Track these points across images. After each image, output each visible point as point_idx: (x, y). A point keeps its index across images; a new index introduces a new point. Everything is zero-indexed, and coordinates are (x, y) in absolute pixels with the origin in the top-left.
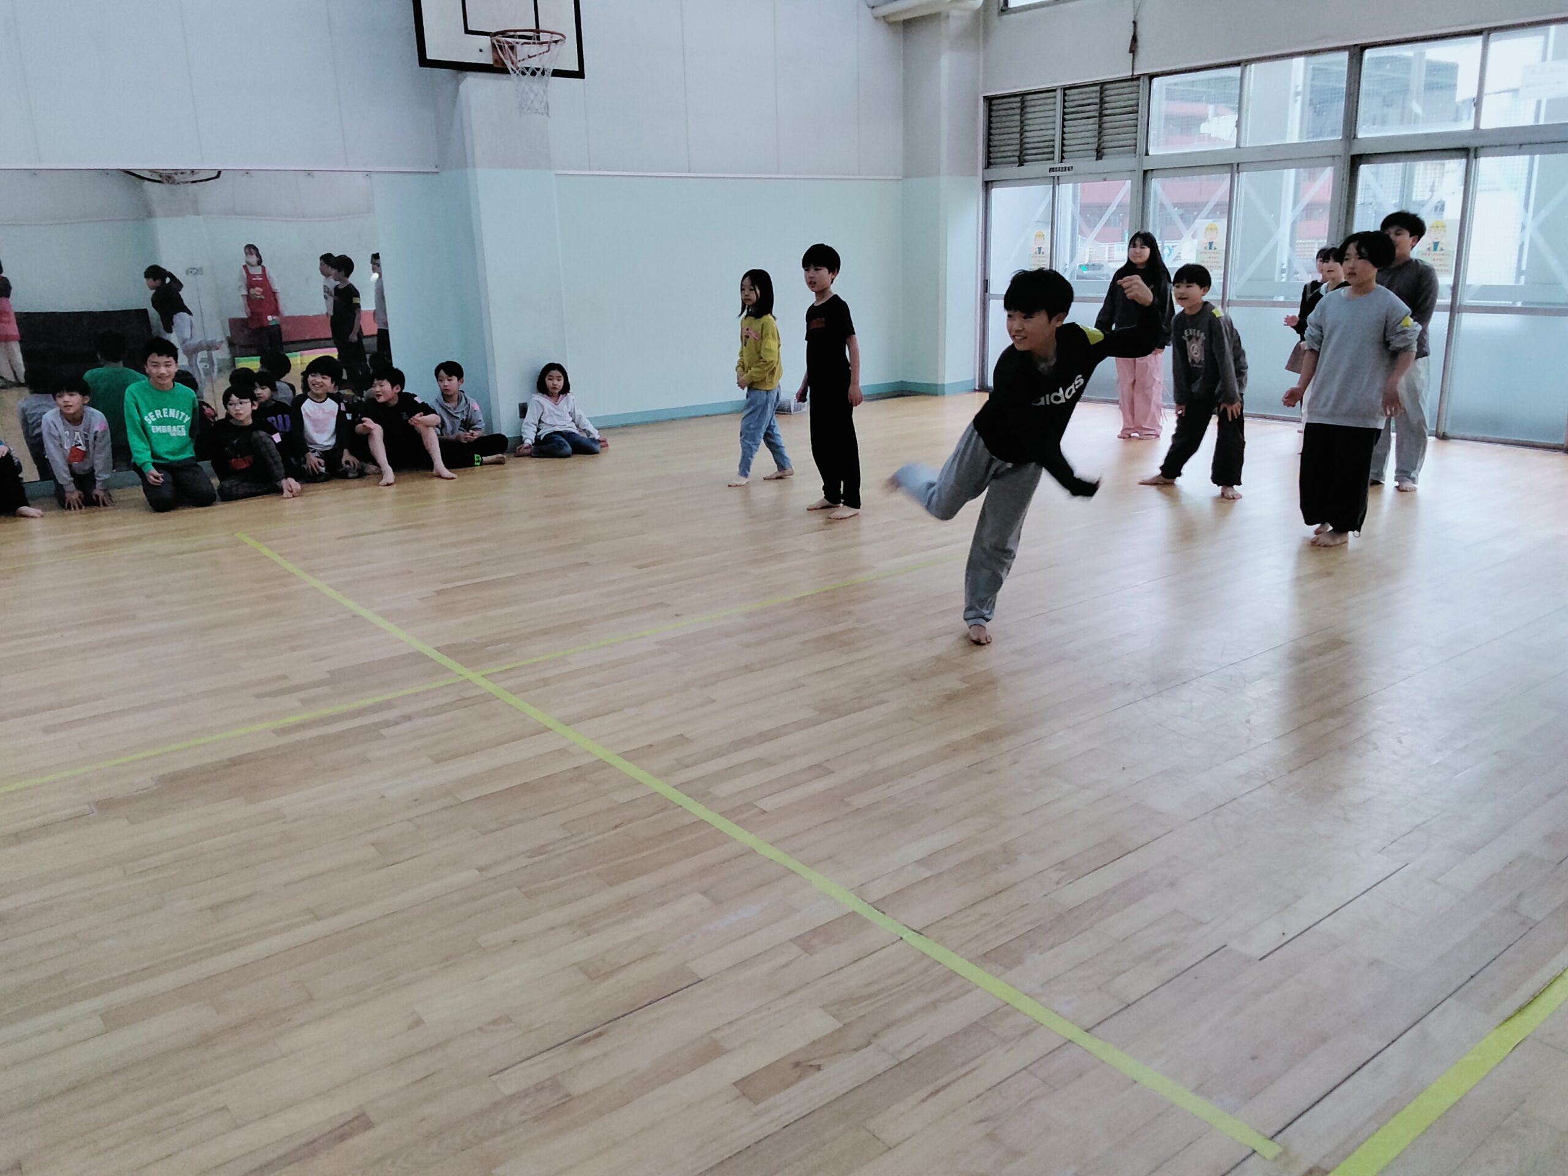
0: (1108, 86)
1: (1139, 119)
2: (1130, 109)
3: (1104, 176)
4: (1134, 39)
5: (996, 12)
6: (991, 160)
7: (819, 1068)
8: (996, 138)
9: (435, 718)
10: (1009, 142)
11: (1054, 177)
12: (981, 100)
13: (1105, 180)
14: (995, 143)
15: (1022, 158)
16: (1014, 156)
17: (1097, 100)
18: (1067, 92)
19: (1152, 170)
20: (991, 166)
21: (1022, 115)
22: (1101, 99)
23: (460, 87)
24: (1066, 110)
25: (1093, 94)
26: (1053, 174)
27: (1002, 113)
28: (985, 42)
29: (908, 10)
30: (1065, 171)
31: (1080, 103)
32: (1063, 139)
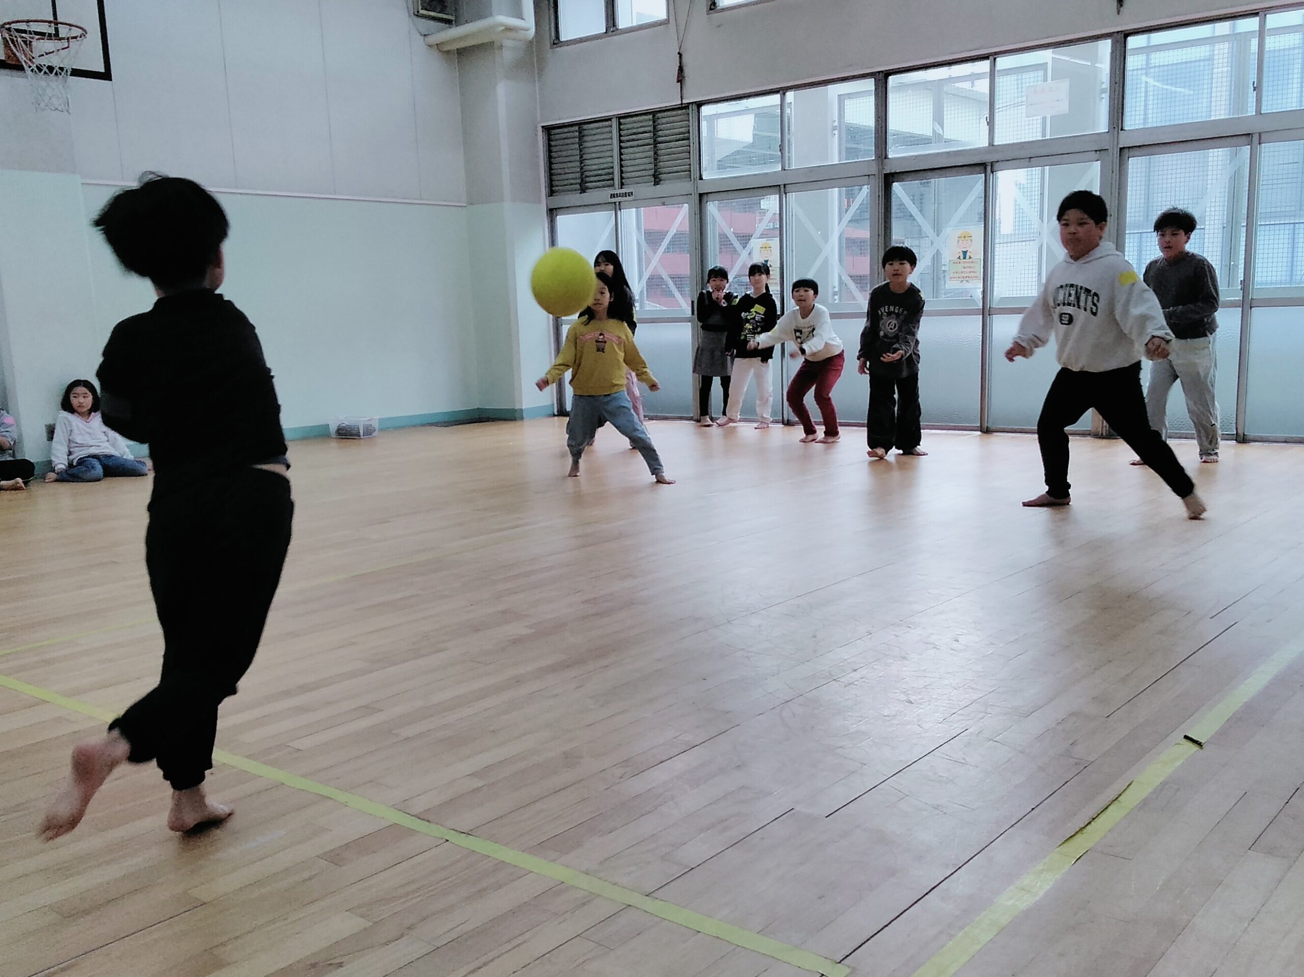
0: (659, 115)
1: (691, 145)
2: (681, 136)
3: (662, 199)
4: (681, 69)
5: (548, 44)
6: (554, 188)
7: (340, 965)
8: (556, 167)
10: (569, 169)
11: (615, 203)
12: (541, 129)
13: (664, 204)
14: (558, 170)
15: (583, 185)
16: (576, 184)
17: (651, 128)
18: (621, 120)
19: (707, 193)
20: (554, 194)
21: (581, 145)
22: (654, 128)
24: (622, 138)
25: (646, 123)
26: (613, 200)
27: (561, 142)
28: (540, 74)
29: (461, 39)
30: (626, 196)
31: (634, 131)
32: (621, 166)
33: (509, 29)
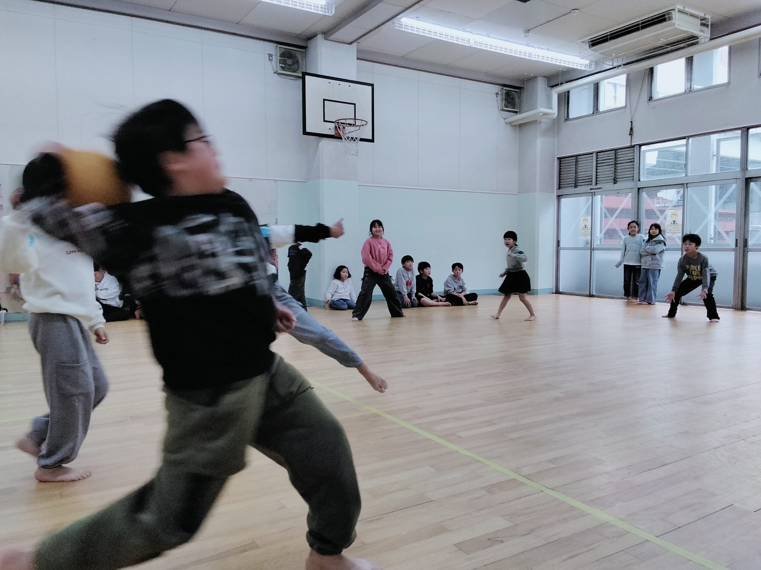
0: (618, 151)
1: (635, 164)
2: (630, 160)
3: (618, 191)
4: (631, 129)
5: (563, 120)
6: (561, 186)
8: (563, 176)
10: (570, 177)
11: (592, 193)
12: (556, 159)
13: (618, 194)
14: (564, 178)
15: (576, 184)
16: (573, 184)
17: (614, 157)
18: (598, 154)
19: (642, 188)
20: (561, 189)
21: (576, 165)
22: (616, 157)
23: (320, 144)
24: (598, 162)
25: (612, 155)
26: (592, 191)
27: (566, 164)
28: (558, 134)
29: (521, 119)
30: (598, 189)
31: (605, 158)
32: (597, 175)
33: (545, 114)
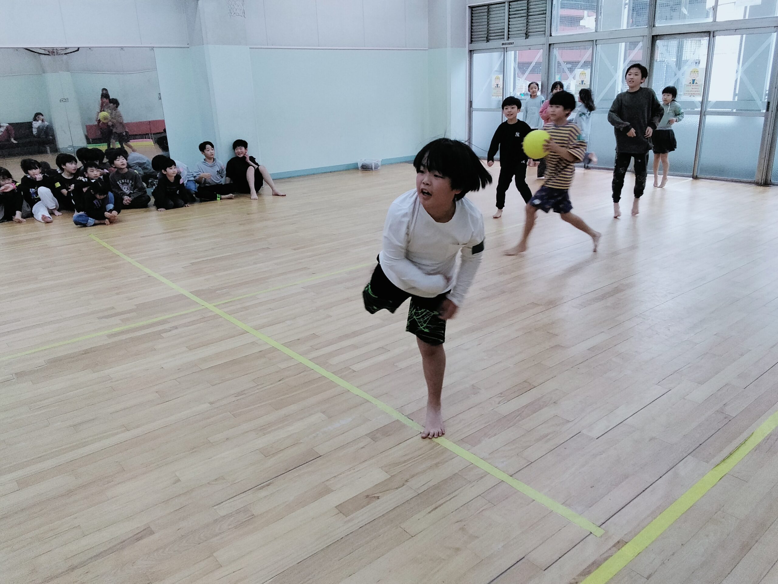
1: (547, 17)
2: (542, 12)
3: (529, 47)
6: (472, 39)
7: (378, 498)
8: (476, 27)
9: (189, 327)
10: (481, 29)
11: (504, 48)
12: (468, 8)
13: (530, 49)
14: (475, 30)
15: (488, 38)
16: (485, 37)
17: (526, 8)
18: (510, 3)
19: (553, 44)
20: (473, 43)
21: (488, 16)
23: (199, 2)
24: (510, 13)
25: (525, 5)
26: (504, 46)
27: (478, 15)
30: (510, 44)
31: (517, 9)
32: (509, 28)
